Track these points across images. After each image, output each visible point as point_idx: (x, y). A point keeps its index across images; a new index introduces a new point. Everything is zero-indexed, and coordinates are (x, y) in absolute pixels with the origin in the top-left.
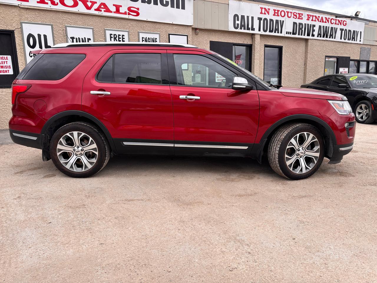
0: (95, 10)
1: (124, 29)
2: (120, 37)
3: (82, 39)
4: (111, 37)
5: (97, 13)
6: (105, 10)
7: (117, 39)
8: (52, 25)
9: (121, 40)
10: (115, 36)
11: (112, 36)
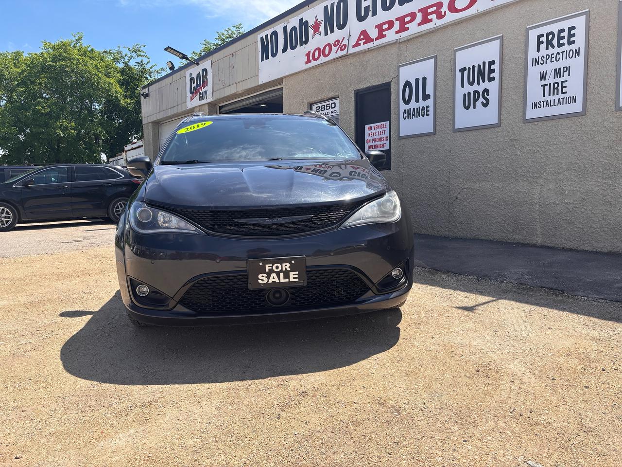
1: (577, 11)
2: (562, 35)
3: (479, 66)
4: (539, 43)
7: (555, 42)
8: (435, 58)
9: (565, 41)
10: (550, 37)
11: (541, 39)
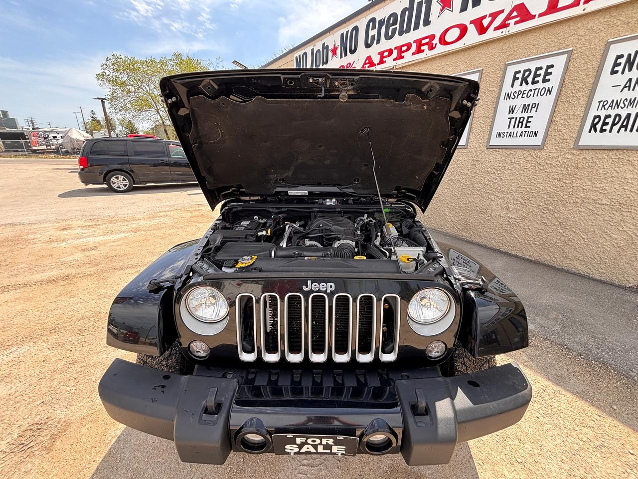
0: (496, 29)
1: (560, 49)
2: (538, 72)
4: (515, 79)
5: (499, 34)
6: (518, 19)
7: (530, 80)
9: (540, 79)
10: (527, 73)
11: (517, 76)
